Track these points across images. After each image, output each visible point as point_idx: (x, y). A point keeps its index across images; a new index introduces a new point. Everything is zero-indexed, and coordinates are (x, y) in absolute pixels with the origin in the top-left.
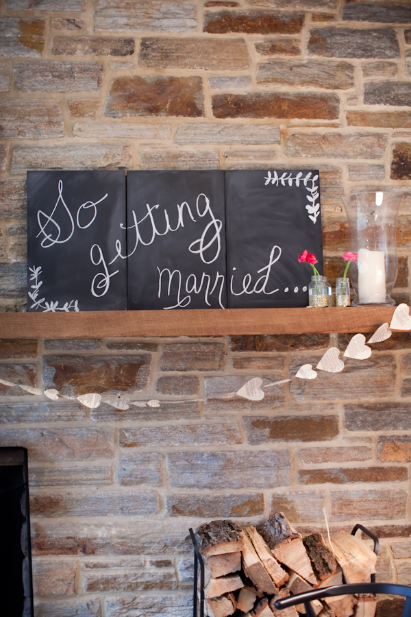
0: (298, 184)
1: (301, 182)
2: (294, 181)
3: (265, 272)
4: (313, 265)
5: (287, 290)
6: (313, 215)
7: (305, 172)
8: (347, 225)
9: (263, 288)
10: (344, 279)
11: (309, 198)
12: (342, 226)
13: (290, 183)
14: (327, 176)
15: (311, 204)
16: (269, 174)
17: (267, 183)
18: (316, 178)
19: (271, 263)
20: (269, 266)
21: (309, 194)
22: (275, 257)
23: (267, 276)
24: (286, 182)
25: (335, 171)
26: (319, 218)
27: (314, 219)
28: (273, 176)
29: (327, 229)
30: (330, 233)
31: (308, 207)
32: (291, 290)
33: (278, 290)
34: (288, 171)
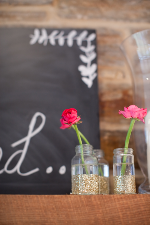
0: (70, 43)
1: (75, 42)
2: (66, 40)
3: (21, 147)
4: (75, 127)
5: (49, 170)
6: (88, 77)
7: (79, 31)
8: (131, 93)
9: (17, 168)
10: (126, 149)
11: (83, 58)
12: (125, 93)
13: (61, 42)
14: (106, 39)
15: (85, 65)
16: (37, 32)
17: (33, 41)
18: (92, 37)
19: (31, 134)
20: (27, 139)
21: (84, 54)
22: (36, 127)
23: (24, 151)
24: (57, 41)
25: (116, 35)
26: (95, 81)
27: (89, 83)
28: (41, 34)
29: (107, 97)
30: (111, 102)
31: (81, 68)
32: (56, 171)
33: (37, 170)
34: (60, 30)
